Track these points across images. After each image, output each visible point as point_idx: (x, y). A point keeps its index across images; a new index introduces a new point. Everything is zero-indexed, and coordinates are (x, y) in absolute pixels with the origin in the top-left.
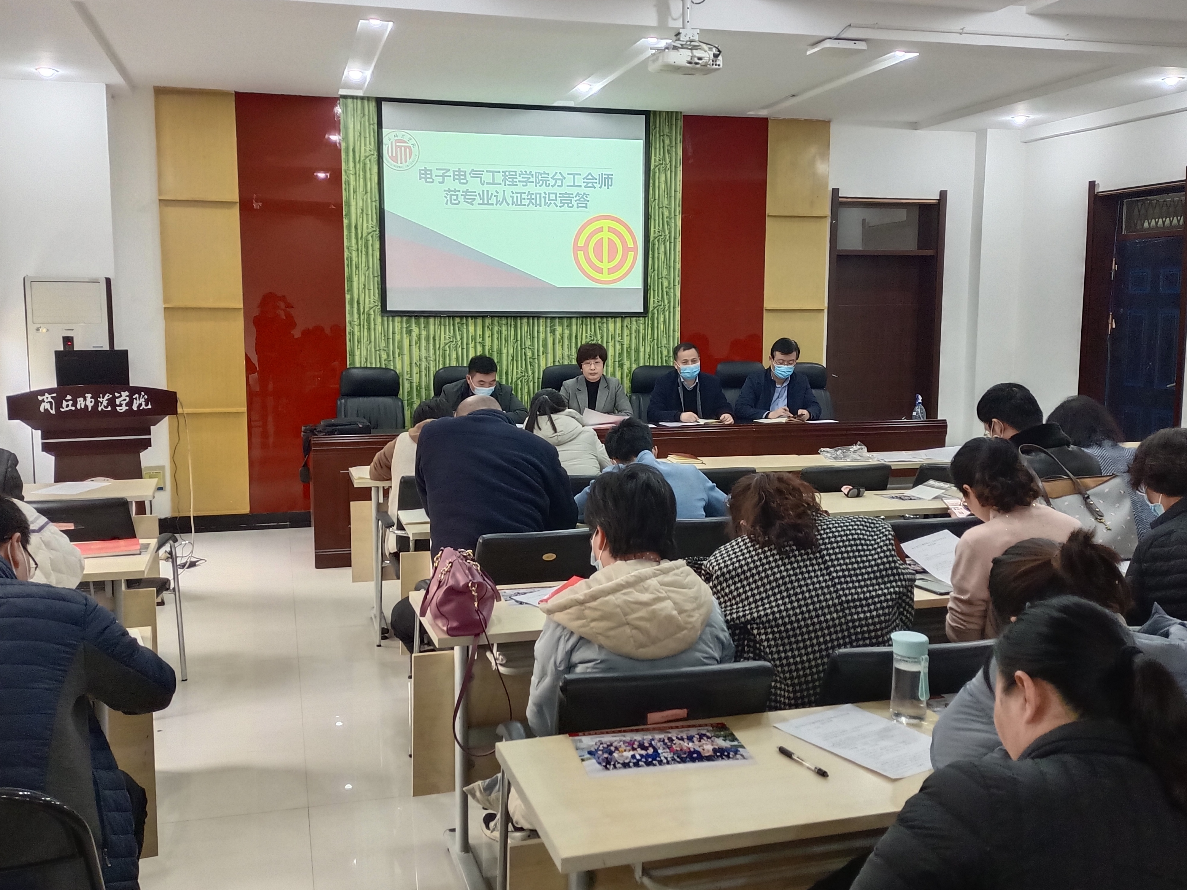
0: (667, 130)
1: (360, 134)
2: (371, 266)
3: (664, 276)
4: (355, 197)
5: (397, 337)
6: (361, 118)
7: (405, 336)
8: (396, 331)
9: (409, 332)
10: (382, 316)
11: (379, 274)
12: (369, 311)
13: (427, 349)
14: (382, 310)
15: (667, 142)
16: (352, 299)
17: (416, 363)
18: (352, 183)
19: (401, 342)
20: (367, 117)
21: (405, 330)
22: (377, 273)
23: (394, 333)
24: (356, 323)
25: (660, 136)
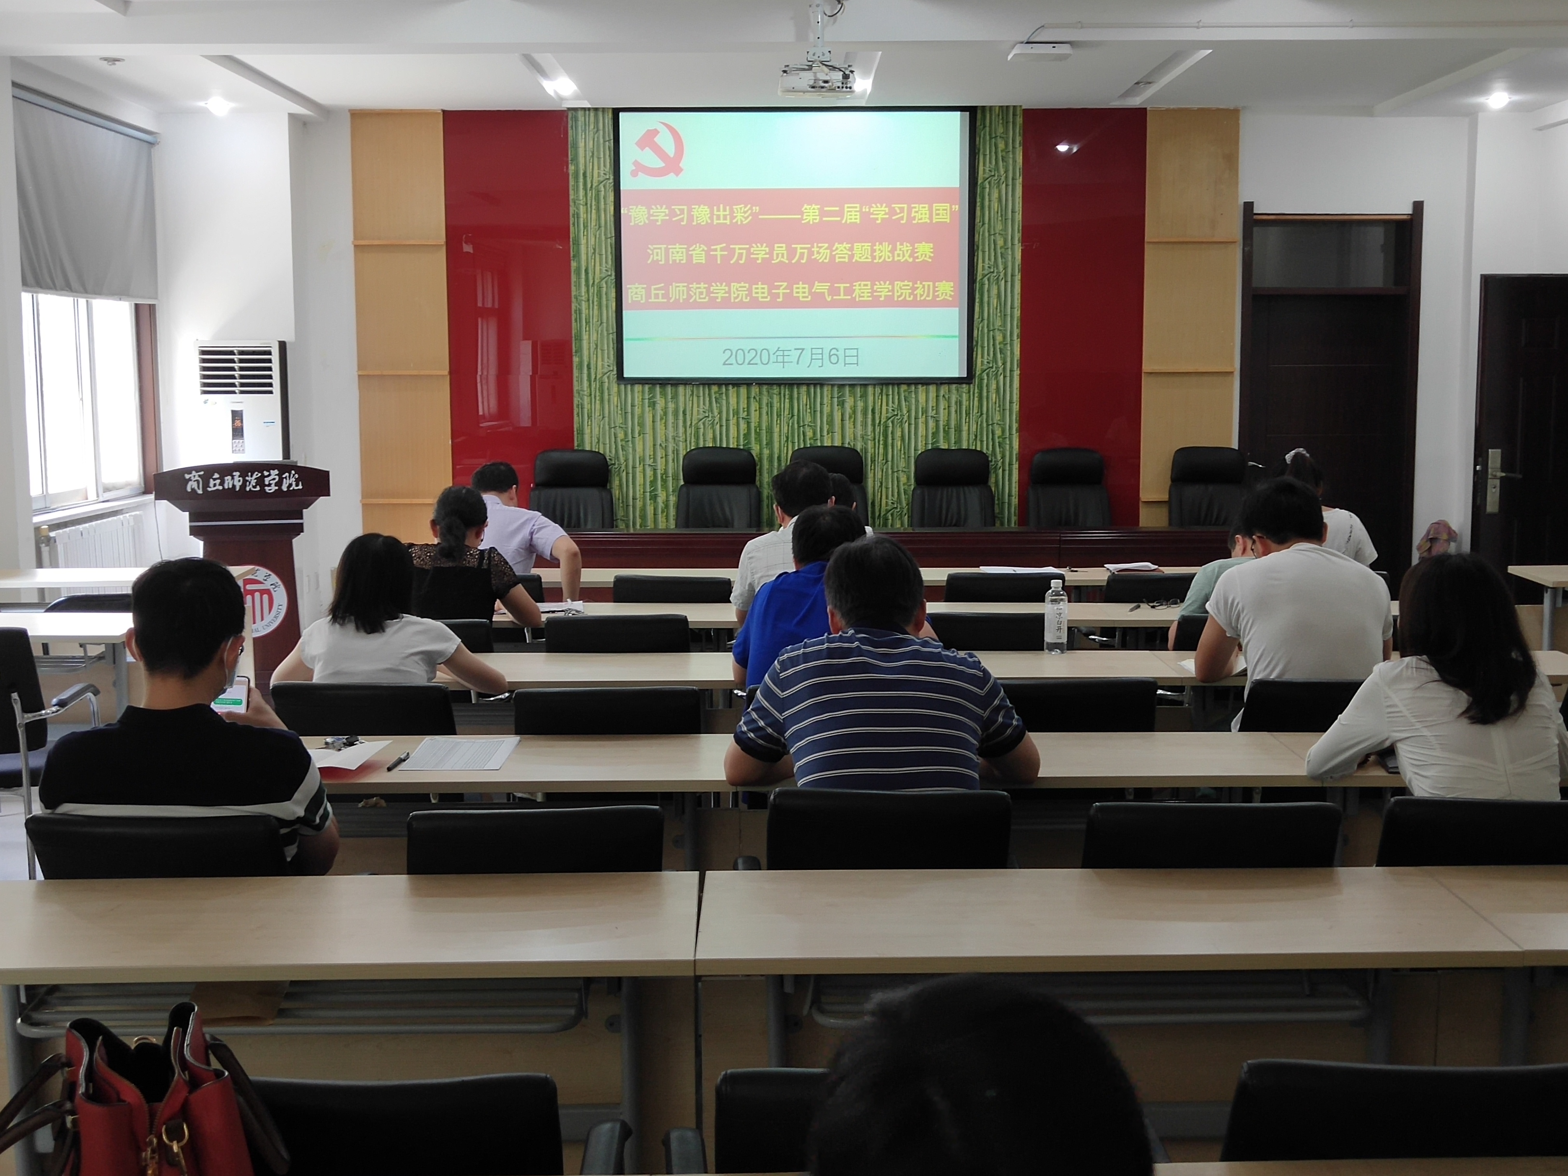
0: (1001, 130)
1: (593, 154)
2: (605, 320)
3: (996, 327)
4: (585, 233)
5: (637, 411)
6: (594, 134)
7: (647, 409)
8: (636, 403)
9: (653, 405)
10: (618, 384)
11: (615, 330)
12: (602, 377)
13: (676, 427)
14: (617, 377)
15: (1001, 145)
16: (581, 363)
17: (660, 445)
18: (582, 215)
19: (642, 417)
20: (601, 132)
21: (647, 401)
22: (613, 329)
23: (633, 406)
24: (585, 393)
25: (991, 138)
